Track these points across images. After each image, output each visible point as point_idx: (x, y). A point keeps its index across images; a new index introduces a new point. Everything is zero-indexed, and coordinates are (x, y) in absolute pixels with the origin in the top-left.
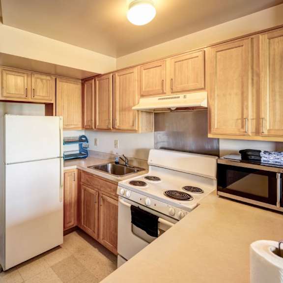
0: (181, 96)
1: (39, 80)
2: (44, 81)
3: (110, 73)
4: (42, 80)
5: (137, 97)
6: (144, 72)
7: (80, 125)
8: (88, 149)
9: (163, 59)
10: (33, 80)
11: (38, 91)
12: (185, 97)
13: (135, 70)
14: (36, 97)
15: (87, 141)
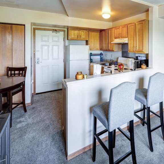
0: (123, 39)
1: (82, 32)
2: (84, 32)
3: (107, 29)
4: (83, 32)
5: (114, 39)
6: (115, 30)
7: (99, 48)
8: (103, 58)
9: (119, 27)
10: (80, 32)
11: (82, 36)
12: (124, 39)
13: (113, 29)
14: (81, 38)
15: (102, 55)
